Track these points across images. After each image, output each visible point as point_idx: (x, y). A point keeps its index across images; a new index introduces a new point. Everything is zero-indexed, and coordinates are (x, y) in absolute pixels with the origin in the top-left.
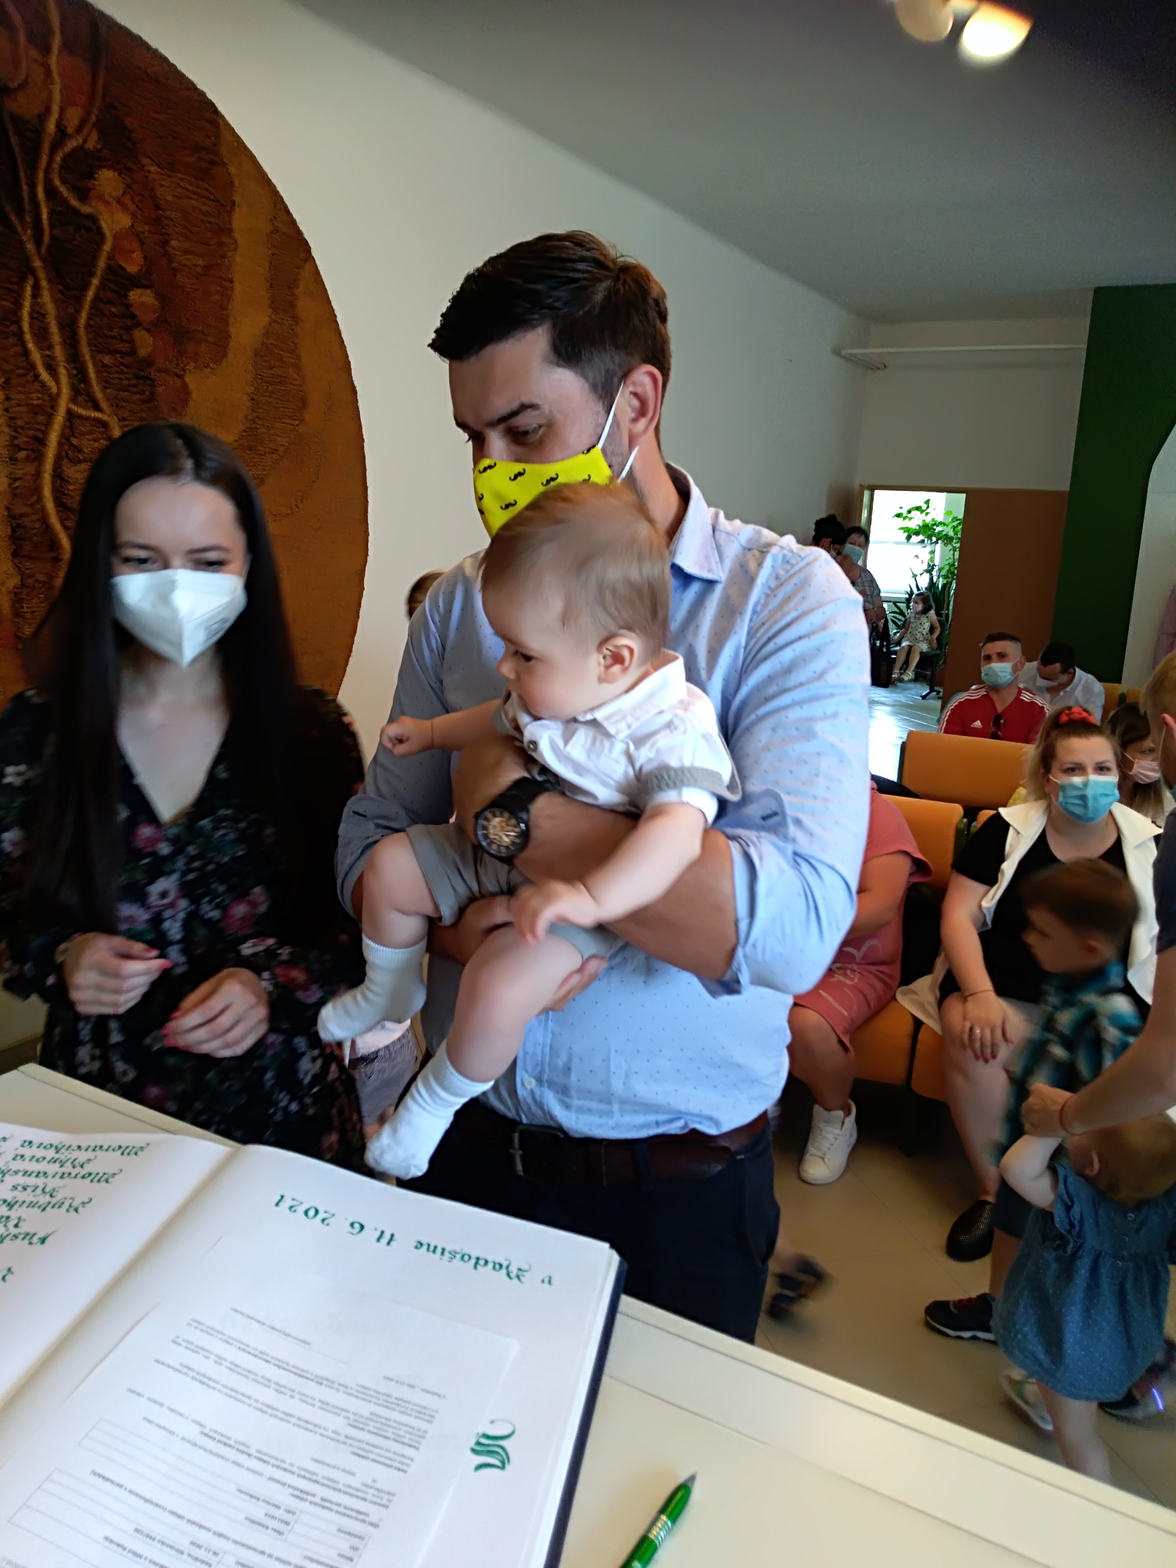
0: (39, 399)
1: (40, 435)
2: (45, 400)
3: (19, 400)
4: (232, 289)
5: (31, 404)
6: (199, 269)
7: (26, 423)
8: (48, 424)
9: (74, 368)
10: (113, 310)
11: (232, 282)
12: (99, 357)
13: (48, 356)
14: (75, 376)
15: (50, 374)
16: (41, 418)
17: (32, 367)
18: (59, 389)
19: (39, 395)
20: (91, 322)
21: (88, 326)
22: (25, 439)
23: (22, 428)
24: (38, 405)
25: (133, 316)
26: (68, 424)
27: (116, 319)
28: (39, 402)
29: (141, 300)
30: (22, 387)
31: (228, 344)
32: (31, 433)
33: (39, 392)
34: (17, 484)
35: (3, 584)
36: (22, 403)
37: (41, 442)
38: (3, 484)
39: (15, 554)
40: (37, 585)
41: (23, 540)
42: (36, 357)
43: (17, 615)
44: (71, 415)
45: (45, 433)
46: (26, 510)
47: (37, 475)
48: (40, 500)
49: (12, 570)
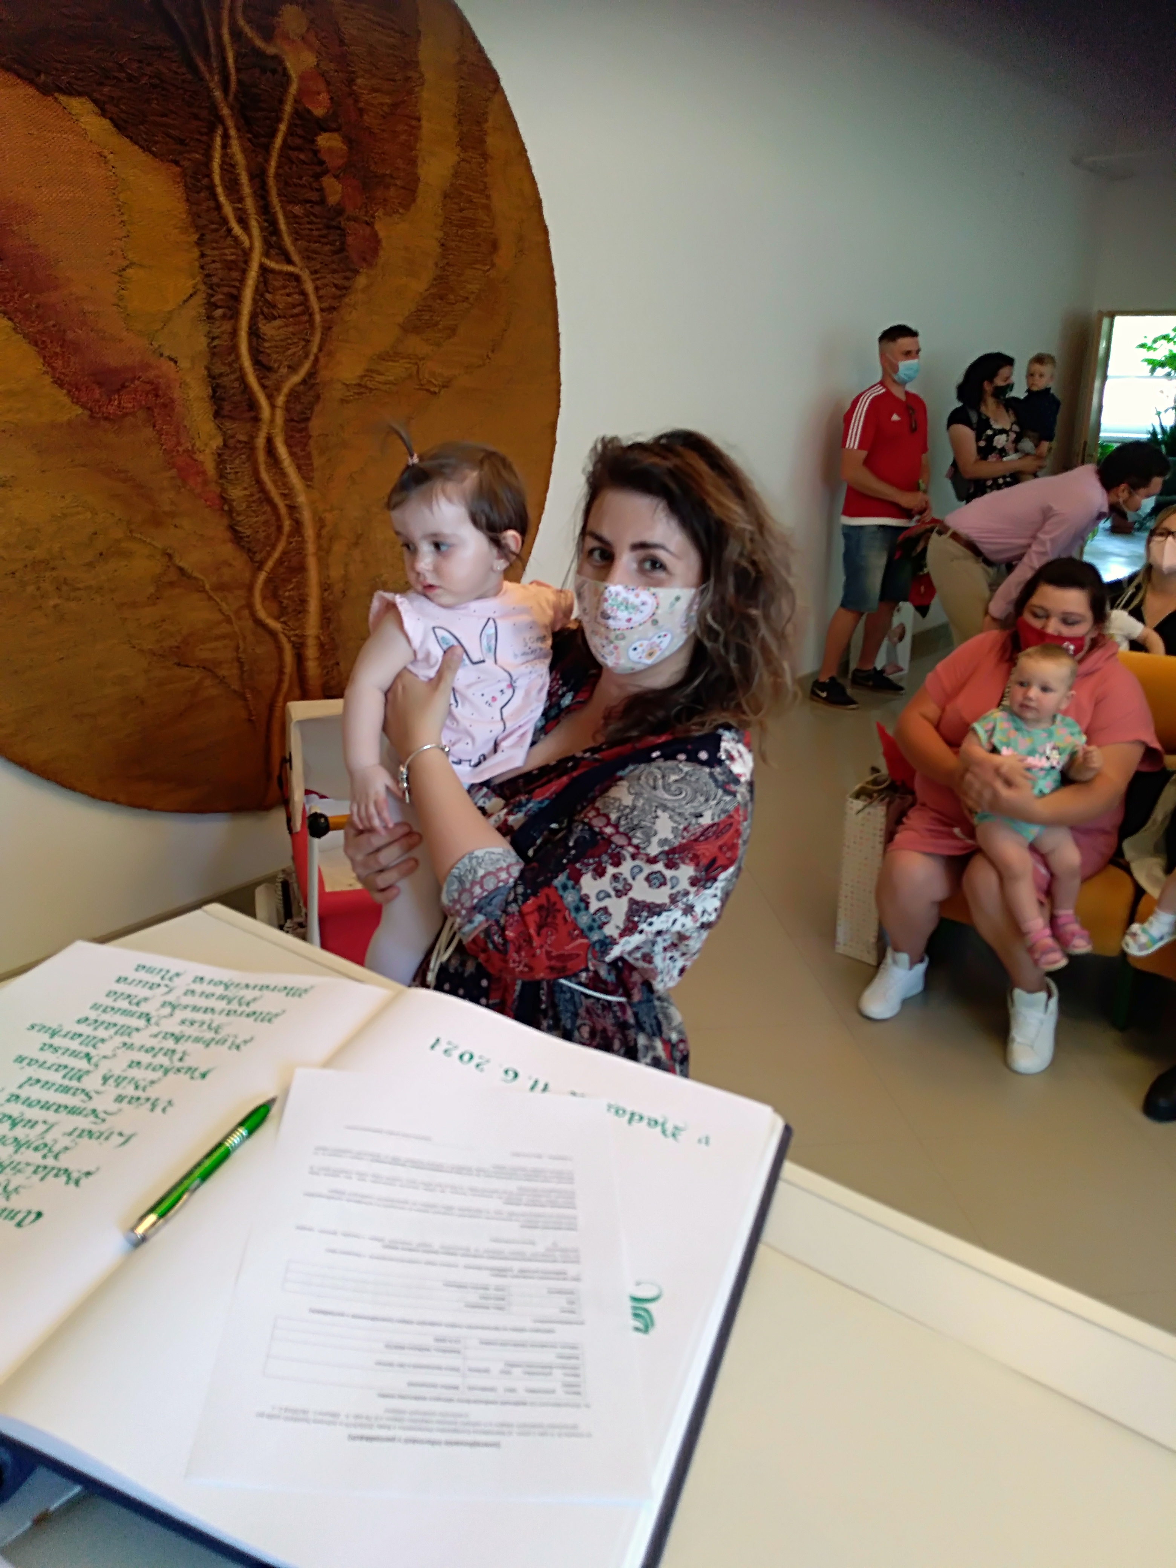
0: (232, 254)
1: (234, 291)
2: (237, 255)
3: (213, 256)
4: (419, 128)
5: (225, 260)
6: (386, 109)
7: (222, 280)
8: (243, 280)
9: (266, 221)
10: (302, 156)
11: (419, 119)
12: (289, 207)
13: (240, 209)
14: (266, 228)
15: (242, 228)
16: (235, 274)
17: (225, 221)
18: (251, 243)
19: (233, 250)
20: (281, 171)
21: (277, 175)
22: (221, 296)
23: (218, 285)
24: (232, 261)
25: (322, 163)
26: (261, 279)
27: (305, 166)
28: (233, 257)
29: (328, 144)
30: (217, 242)
31: (417, 187)
32: (226, 290)
33: (232, 247)
34: (215, 343)
35: (206, 445)
36: (216, 259)
37: (236, 299)
38: (202, 343)
39: (217, 414)
40: (239, 446)
41: (223, 399)
42: (228, 210)
43: (221, 476)
44: (263, 269)
45: (240, 289)
46: (225, 369)
47: (234, 333)
48: (238, 357)
49: (214, 431)
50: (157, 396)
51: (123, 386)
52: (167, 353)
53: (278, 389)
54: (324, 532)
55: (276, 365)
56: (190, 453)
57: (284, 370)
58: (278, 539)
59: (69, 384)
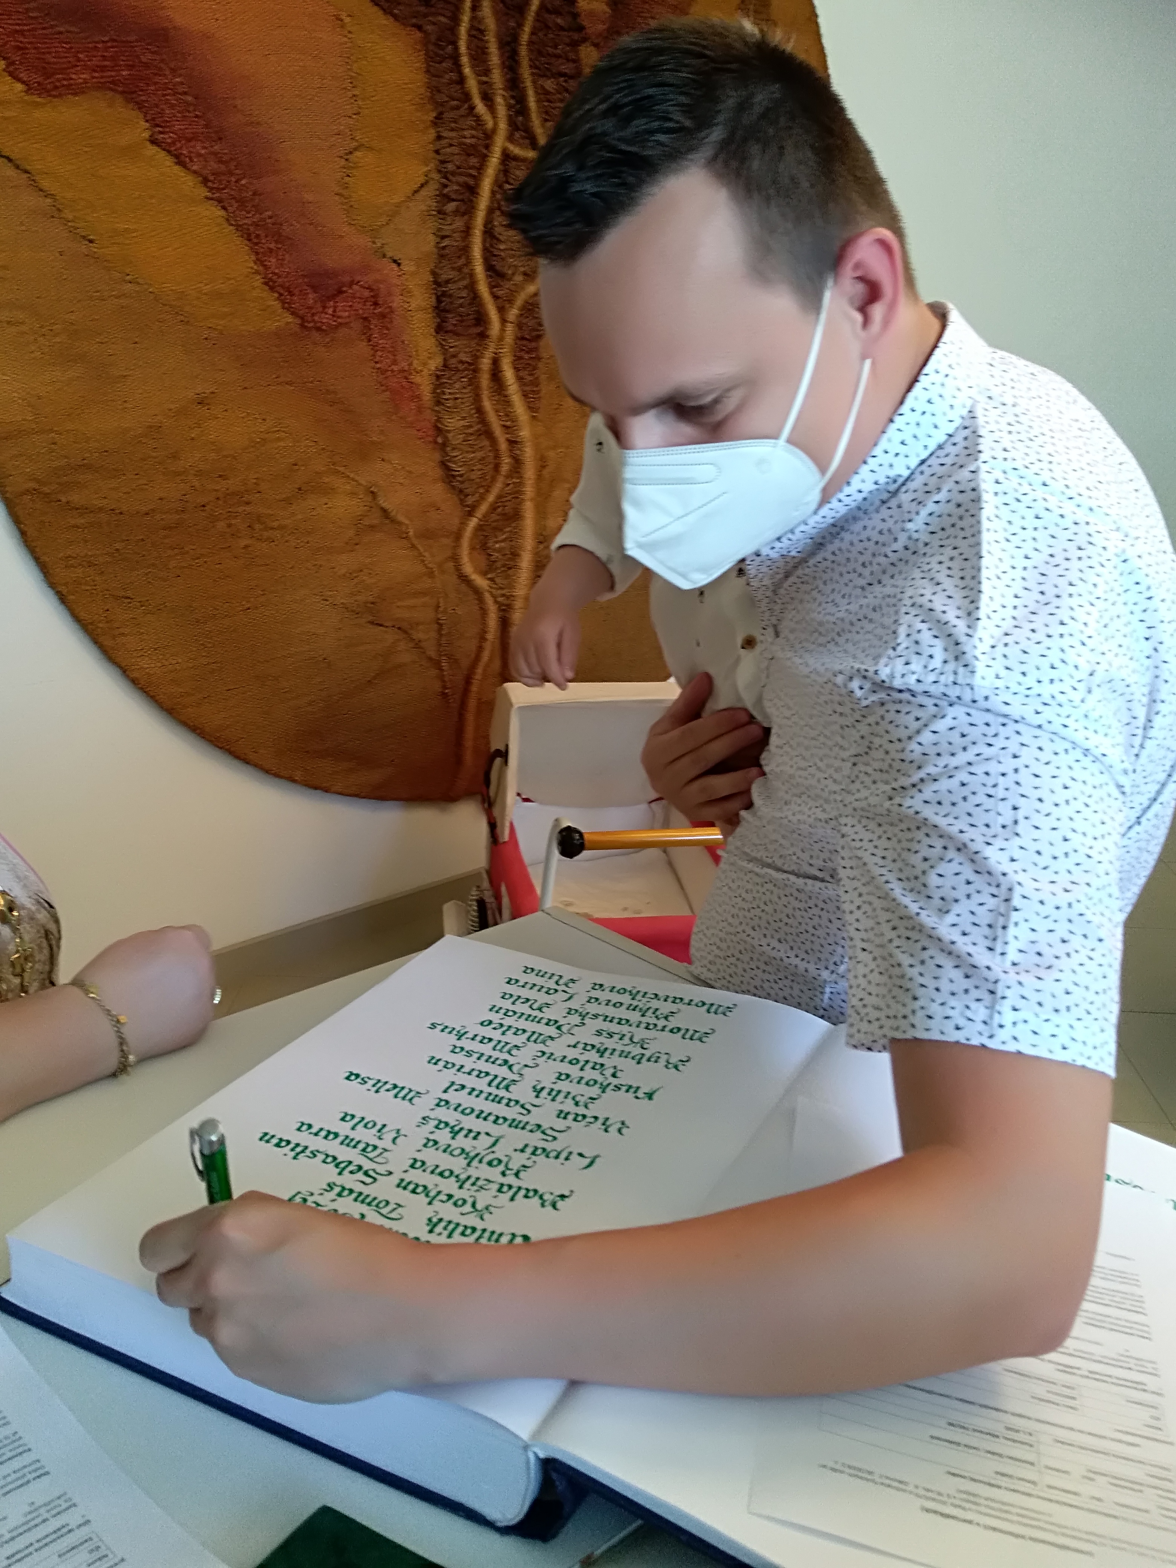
0: (473, 137)
1: (471, 182)
2: (479, 139)
3: (451, 139)
5: (465, 144)
7: (458, 168)
8: (481, 168)
9: (514, 97)
10: (560, 21)
12: (542, 81)
13: (485, 82)
14: (514, 107)
15: (486, 105)
16: (473, 161)
17: (467, 97)
18: (496, 124)
19: (474, 132)
20: (535, 38)
21: (530, 43)
22: (455, 187)
23: (453, 174)
24: (472, 145)
25: (581, 28)
26: (503, 167)
27: (562, 33)
28: (473, 141)
30: (455, 122)
32: (462, 179)
33: (472, 128)
34: (446, 242)
35: (425, 364)
36: (455, 142)
37: (473, 190)
38: (429, 243)
39: (439, 329)
40: (461, 367)
41: (448, 311)
42: (472, 84)
43: (438, 403)
44: (507, 157)
45: (478, 179)
46: (452, 274)
47: (467, 231)
48: (469, 262)
49: (436, 349)
50: (376, 304)
51: (340, 292)
52: (389, 254)
53: (511, 301)
54: (545, 472)
55: (510, 272)
56: (405, 374)
57: (519, 278)
58: (494, 479)
59: (281, 286)
